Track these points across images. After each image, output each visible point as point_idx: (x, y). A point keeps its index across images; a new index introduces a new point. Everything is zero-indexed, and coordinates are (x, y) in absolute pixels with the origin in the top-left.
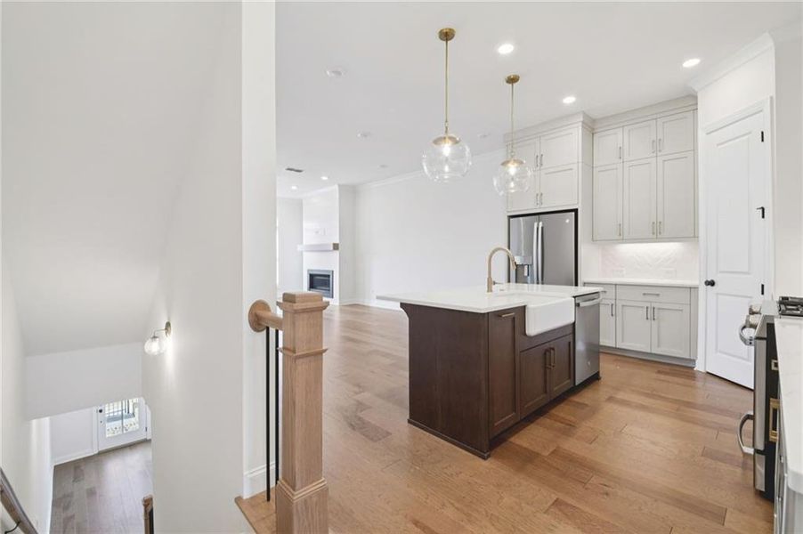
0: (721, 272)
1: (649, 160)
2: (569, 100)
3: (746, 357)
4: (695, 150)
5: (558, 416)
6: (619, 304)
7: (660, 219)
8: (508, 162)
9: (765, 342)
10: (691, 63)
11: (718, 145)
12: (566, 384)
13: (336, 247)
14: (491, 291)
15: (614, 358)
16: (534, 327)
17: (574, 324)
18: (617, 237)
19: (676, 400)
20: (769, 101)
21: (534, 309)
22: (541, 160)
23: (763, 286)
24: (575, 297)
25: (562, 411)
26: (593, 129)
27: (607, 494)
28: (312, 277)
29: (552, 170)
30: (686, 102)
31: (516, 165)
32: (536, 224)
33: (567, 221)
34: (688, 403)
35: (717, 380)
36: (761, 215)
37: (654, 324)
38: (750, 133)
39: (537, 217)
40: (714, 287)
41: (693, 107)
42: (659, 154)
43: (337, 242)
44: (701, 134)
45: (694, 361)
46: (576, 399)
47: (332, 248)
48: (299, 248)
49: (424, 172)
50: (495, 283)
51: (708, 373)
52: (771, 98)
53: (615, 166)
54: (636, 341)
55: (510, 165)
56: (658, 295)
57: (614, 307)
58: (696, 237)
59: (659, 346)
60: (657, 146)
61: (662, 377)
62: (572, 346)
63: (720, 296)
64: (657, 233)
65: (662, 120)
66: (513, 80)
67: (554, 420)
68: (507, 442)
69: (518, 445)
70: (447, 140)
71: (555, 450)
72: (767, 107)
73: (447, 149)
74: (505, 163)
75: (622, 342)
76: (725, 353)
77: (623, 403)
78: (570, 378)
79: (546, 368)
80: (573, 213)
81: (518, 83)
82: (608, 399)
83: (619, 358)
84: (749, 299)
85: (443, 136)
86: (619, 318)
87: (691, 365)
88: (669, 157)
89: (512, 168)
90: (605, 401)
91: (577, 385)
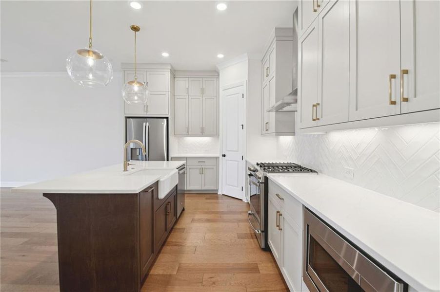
0: (228, 151)
1: (199, 97)
2: (165, 55)
4: (217, 96)
5: (172, 242)
6: (188, 167)
7: (204, 126)
8: (133, 82)
9: (264, 184)
10: (220, 56)
11: (227, 96)
12: (174, 219)
14: (127, 170)
17: (177, 185)
18: (185, 133)
19: (217, 212)
21: (163, 181)
23: (242, 156)
24: (177, 169)
25: (173, 238)
26: (174, 75)
27: (214, 283)
30: (214, 73)
31: (138, 85)
32: (144, 124)
33: (163, 123)
34: (223, 212)
35: (226, 197)
36: (242, 128)
37: (203, 176)
38: (238, 93)
39: (145, 119)
40: (225, 157)
41: (217, 77)
42: (203, 95)
44: (221, 90)
45: (218, 190)
46: (177, 226)
49: (68, 74)
50: (129, 165)
51: (223, 195)
52: (246, 81)
53: (185, 97)
55: (134, 84)
56: (204, 162)
58: (218, 135)
59: (205, 186)
60: (203, 91)
61: (208, 201)
62: (176, 197)
63: (227, 161)
64: (203, 133)
65: (206, 79)
66: (135, 29)
67: (172, 246)
68: (149, 276)
69: (157, 275)
70: (91, 53)
71: (179, 267)
72: (245, 84)
73: (91, 60)
74: (131, 83)
75: (190, 186)
76: (230, 185)
77: (200, 221)
78: (175, 215)
79: (166, 215)
80: (166, 119)
81: (138, 32)
82: (192, 221)
83: (188, 195)
84: (238, 162)
85: (87, 49)
86: (188, 175)
87: (216, 192)
88: (207, 97)
89: (136, 87)
90: (192, 223)
91: (178, 218)
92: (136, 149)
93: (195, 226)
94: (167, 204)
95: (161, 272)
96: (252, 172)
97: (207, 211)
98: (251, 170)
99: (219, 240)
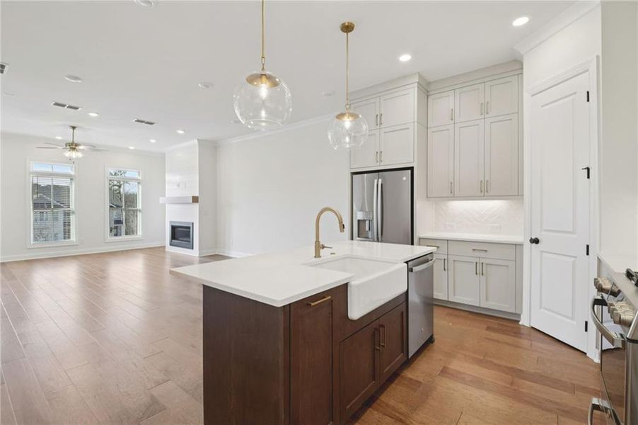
0: (546, 230)
1: (478, 122)
2: (405, 58)
3: (569, 315)
4: (519, 112)
6: (451, 258)
7: (487, 178)
8: (343, 115)
10: (521, 22)
11: (542, 106)
12: (400, 357)
13: (195, 200)
14: (319, 257)
16: (357, 309)
17: (407, 292)
18: (449, 195)
20: (595, 60)
21: (358, 286)
22: (381, 119)
23: (588, 246)
24: (407, 262)
25: (394, 397)
26: (428, 92)
28: (174, 228)
29: (391, 130)
31: (351, 119)
32: (376, 181)
33: (404, 179)
36: (586, 175)
37: (483, 278)
38: (575, 93)
39: (377, 174)
40: (539, 244)
41: (519, 72)
42: (487, 116)
43: (197, 195)
44: (526, 96)
45: (519, 315)
47: (191, 201)
48: (162, 200)
50: (323, 247)
51: (532, 328)
52: (598, 57)
53: (447, 127)
54: (466, 295)
55: (344, 118)
56: (486, 251)
57: (446, 261)
58: (520, 195)
59: (487, 300)
60: (485, 109)
61: (492, 334)
62: (405, 315)
63: (544, 254)
64: (484, 192)
65: (490, 83)
66: (347, 28)
67: (383, 414)
70: (264, 78)
73: (264, 90)
74: (340, 116)
75: (454, 295)
76: (549, 310)
77: (456, 376)
78: (402, 352)
79: (374, 349)
80: (410, 171)
81: (353, 32)
82: (442, 371)
83: (451, 311)
84: (573, 259)
85: (258, 72)
86: (451, 273)
87: (517, 319)
88: (495, 119)
89: (347, 123)
90: (439, 375)
91: (410, 357)
92: (364, 221)
93: (445, 386)
94: (376, 329)
96: (606, 296)
97: (482, 358)
98: (600, 289)
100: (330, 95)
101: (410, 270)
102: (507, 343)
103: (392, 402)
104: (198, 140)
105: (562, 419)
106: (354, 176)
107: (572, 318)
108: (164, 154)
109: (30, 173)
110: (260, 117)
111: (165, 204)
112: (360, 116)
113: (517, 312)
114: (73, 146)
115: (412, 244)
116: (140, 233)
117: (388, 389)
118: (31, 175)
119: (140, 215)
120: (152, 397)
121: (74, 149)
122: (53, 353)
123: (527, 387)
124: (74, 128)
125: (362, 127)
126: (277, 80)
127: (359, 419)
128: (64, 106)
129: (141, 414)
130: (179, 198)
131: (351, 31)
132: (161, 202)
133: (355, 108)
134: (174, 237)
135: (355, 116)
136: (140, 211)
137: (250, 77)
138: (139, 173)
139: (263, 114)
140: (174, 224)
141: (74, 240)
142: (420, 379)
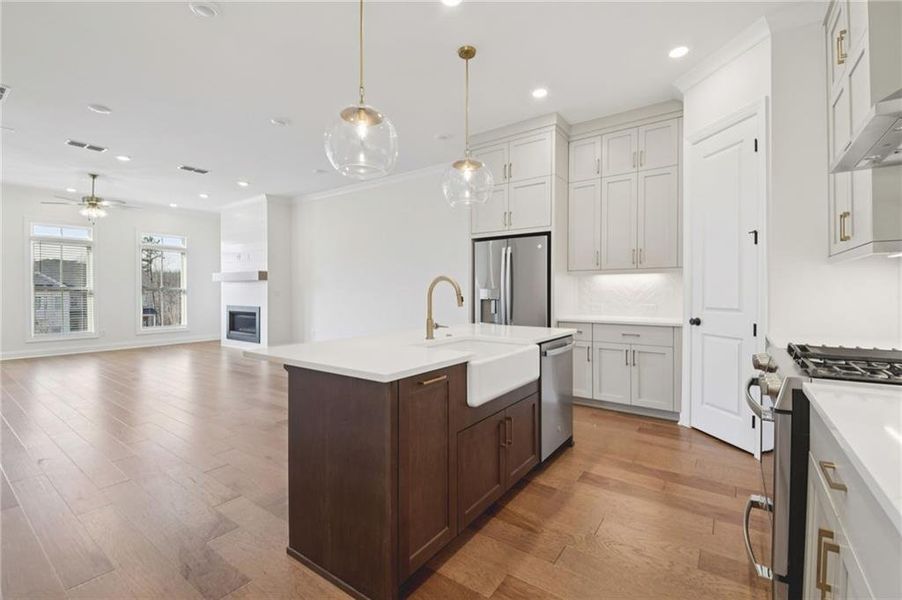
0: (708, 309)
1: (629, 176)
2: (540, 93)
3: (736, 410)
4: (679, 165)
5: (514, 514)
6: (597, 347)
7: (641, 246)
8: (461, 163)
9: (788, 416)
10: (679, 52)
11: (704, 157)
12: (530, 461)
13: (263, 276)
14: (432, 338)
15: (590, 412)
17: (540, 379)
18: (594, 266)
19: (660, 471)
20: (764, 101)
21: (480, 366)
22: (510, 171)
23: (755, 326)
24: (540, 344)
25: (522, 505)
26: (569, 137)
28: (232, 315)
29: (523, 184)
30: (669, 108)
31: (471, 168)
32: (504, 250)
33: (540, 246)
34: (676, 475)
35: (704, 438)
36: (754, 241)
37: (635, 370)
38: (742, 141)
39: (505, 240)
40: (700, 326)
41: (678, 114)
42: (640, 169)
43: (265, 269)
44: (687, 144)
45: (678, 414)
46: (542, 480)
47: (257, 278)
48: (215, 277)
50: (437, 326)
51: (693, 428)
52: (767, 98)
53: (593, 182)
54: (615, 391)
55: (463, 167)
56: (638, 336)
57: (590, 350)
58: (679, 267)
59: (640, 397)
60: (638, 160)
61: (645, 437)
62: (537, 409)
63: (706, 337)
64: (638, 263)
65: (644, 128)
66: (467, 54)
67: (509, 523)
68: (435, 576)
69: (450, 580)
70: (363, 113)
71: (503, 584)
72: (762, 111)
73: (362, 128)
74: (458, 164)
75: (600, 391)
76: (712, 405)
77: (600, 482)
78: (534, 453)
79: (499, 447)
80: (546, 237)
81: (474, 59)
82: (581, 477)
83: (595, 412)
84: (739, 341)
85: (356, 106)
86: (596, 365)
87: (674, 419)
88: (650, 173)
89: (467, 172)
90: (578, 481)
91: (543, 460)
92: (489, 301)
93: (584, 492)
94: (501, 421)
95: (461, 578)
96: (759, 374)
97: (630, 461)
98: (758, 366)
99: (636, 550)
100: (444, 138)
101: (543, 354)
102: (661, 446)
103: (520, 511)
104: (267, 195)
105: (718, 522)
106: (476, 243)
107: (738, 414)
108: (220, 215)
109: (31, 239)
110: (358, 162)
111: (220, 283)
112: (484, 165)
113: (676, 410)
114: (93, 202)
115: (549, 326)
116: (184, 322)
117: (517, 498)
118: (32, 242)
119: (184, 298)
120: (220, 515)
121: (94, 205)
122: (80, 469)
123: (682, 491)
124: (94, 176)
125: (484, 179)
126: (380, 116)
127: (480, 528)
128: (82, 145)
129: (207, 534)
130: (238, 274)
131: (471, 57)
132: (214, 280)
133: (477, 156)
134: (233, 326)
135: (476, 165)
136: (184, 292)
137: (345, 110)
138: (183, 240)
139: (362, 158)
140: (232, 310)
141: (93, 331)
142: (554, 486)
